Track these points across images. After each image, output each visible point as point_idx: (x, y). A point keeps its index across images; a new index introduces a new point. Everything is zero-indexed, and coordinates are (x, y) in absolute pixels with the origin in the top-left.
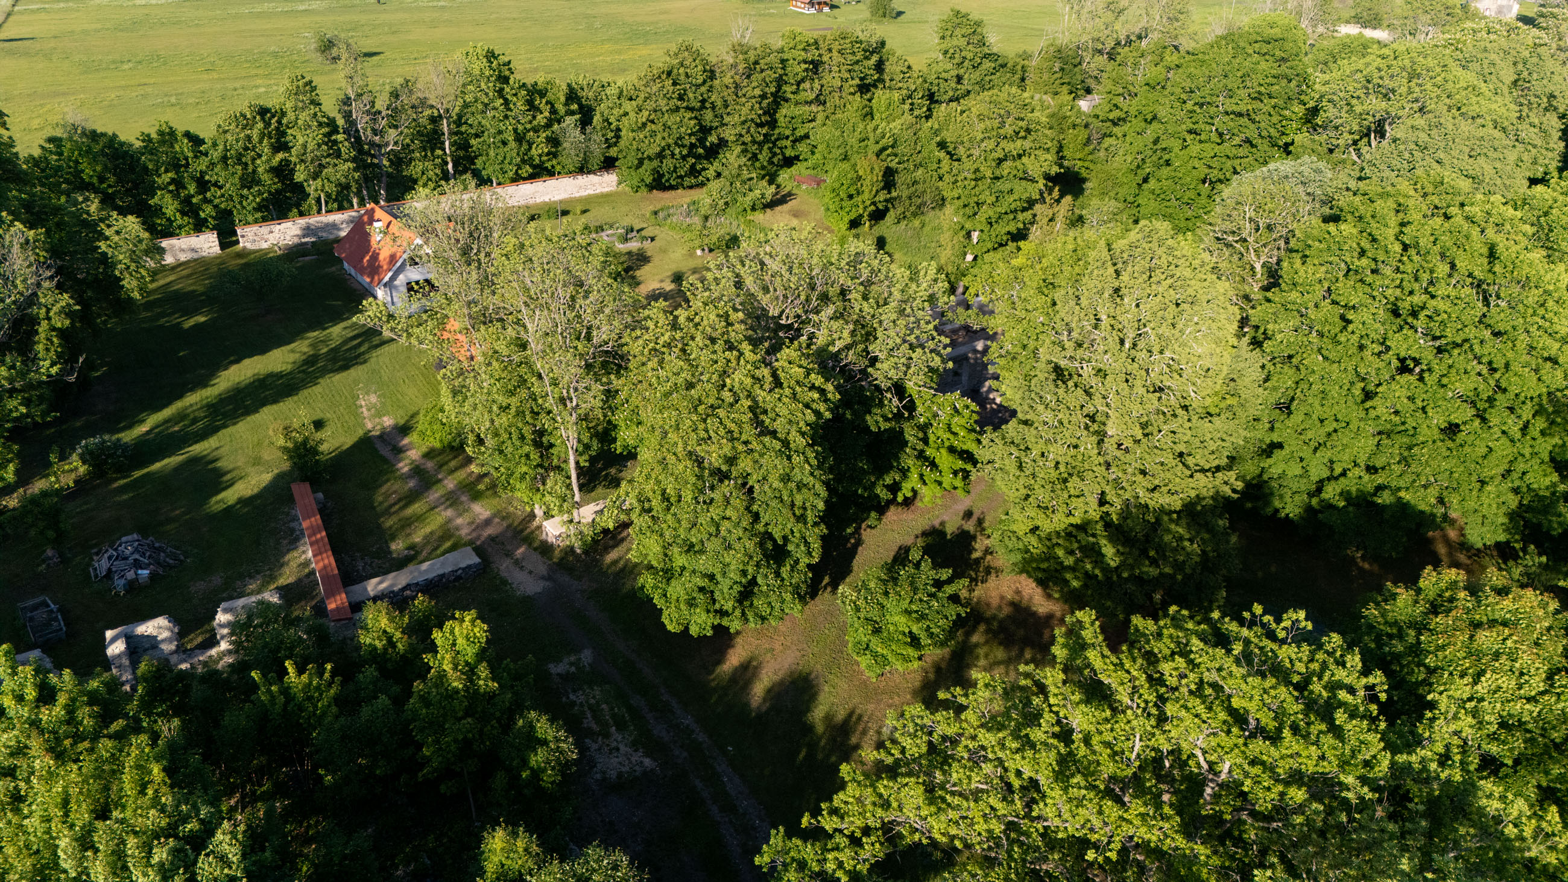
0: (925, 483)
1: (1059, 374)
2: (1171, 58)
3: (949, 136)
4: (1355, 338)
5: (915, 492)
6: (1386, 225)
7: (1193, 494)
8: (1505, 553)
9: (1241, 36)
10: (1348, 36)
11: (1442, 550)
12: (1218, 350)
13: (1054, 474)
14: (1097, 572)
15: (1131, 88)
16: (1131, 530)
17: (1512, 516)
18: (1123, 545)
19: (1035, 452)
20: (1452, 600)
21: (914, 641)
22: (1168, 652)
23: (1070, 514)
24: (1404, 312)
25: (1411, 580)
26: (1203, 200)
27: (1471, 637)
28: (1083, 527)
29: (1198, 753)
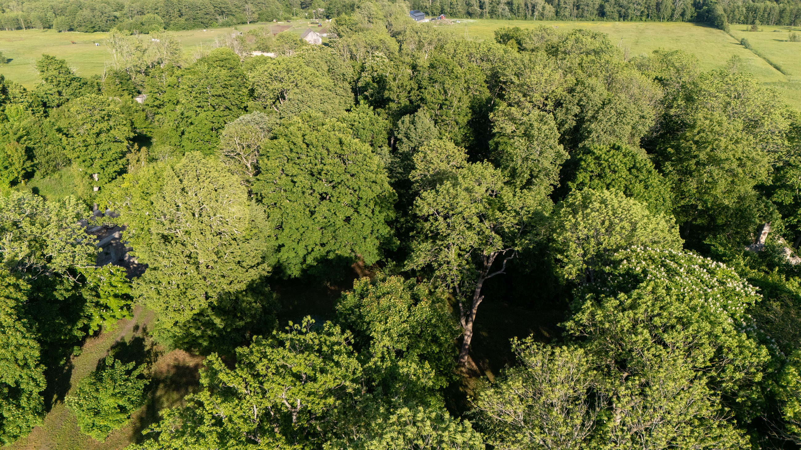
0: (104, 319)
1: (166, 239)
2: (178, 73)
3: (62, 124)
4: (300, 189)
5: (100, 326)
6: (297, 137)
7: (250, 279)
8: (381, 265)
9: (208, 59)
10: (257, 56)
11: (359, 271)
12: (242, 208)
13: (178, 291)
14: (214, 333)
15: (161, 88)
16: (225, 307)
17: (379, 249)
18: (224, 316)
19: (164, 283)
20: (367, 290)
21: (123, 409)
22: (258, 359)
23: (192, 309)
24: (315, 174)
25: (350, 287)
26: (214, 139)
27: (378, 303)
28: (201, 313)
29: (285, 401)
